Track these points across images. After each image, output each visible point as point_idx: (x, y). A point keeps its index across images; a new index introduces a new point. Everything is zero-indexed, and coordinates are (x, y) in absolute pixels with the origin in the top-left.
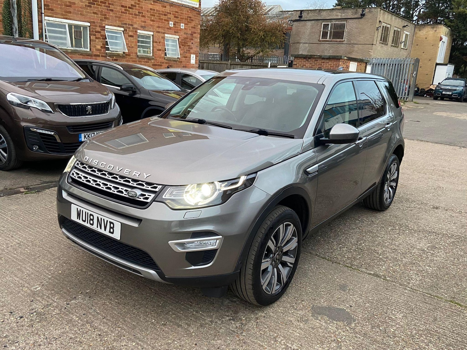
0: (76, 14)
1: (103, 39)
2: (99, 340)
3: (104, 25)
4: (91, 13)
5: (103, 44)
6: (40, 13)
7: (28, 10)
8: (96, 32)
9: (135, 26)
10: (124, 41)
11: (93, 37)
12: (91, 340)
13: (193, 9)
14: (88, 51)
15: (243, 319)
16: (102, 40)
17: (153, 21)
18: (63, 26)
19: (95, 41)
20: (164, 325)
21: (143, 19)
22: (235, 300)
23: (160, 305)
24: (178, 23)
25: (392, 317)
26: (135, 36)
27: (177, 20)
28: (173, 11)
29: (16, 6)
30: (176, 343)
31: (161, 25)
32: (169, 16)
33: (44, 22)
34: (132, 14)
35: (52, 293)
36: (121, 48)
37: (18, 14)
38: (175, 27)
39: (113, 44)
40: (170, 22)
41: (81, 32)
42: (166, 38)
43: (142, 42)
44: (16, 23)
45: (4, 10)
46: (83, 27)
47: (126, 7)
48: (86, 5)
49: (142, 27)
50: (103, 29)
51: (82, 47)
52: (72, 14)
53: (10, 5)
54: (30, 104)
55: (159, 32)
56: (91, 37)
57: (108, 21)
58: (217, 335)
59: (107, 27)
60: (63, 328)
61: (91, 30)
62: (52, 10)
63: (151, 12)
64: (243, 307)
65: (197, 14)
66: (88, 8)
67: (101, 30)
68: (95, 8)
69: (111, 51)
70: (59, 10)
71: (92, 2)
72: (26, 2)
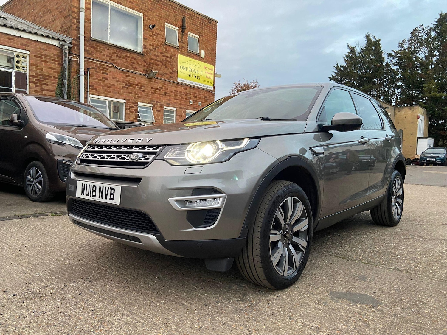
0: (115, 93)
1: (135, 112)
2: (90, 314)
3: (137, 102)
4: (127, 93)
5: (136, 117)
6: (86, 92)
7: (77, 89)
8: (130, 107)
9: (162, 103)
10: (153, 114)
11: (128, 111)
12: (82, 314)
13: (208, 91)
15: (253, 300)
17: (176, 99)
18: (104, 102)
19: (129, 114)
20: (165, 303)
21: (168, 98)
22: (244, 285)
23: (163, 288)
24: (196, 101)
25: (423, 301)
26: (161, 110)
27: (195, 99)
28: (192, 93)
29: (67, 86)
30: (176, 318)
31: (182, 102)
32: (189, 96)
33: (89, 99)
34: (160, 94)
35: (52, 278)
36: (150, 120)
37: (68, 92)
38: (194, 104)
39: (143, 116)
40: (190, 101)
41: (119, 107)
42: (186, 113)
43: (168, 116)
45: (57, 89)
46: (120, 103)
47: (155, 89)
48: (123, 87)
49: (167, 104)
50: (136, 105)
51: (118, 119)
52: (111, 93)
53: (62, 85)
54: (65, 142)
55: (181, 108)
56: (126, 111)
57: (140, 99)
58: (222, 313)
59: (139, 103)
60: (55, 304)
61: (126, 105)
62: (96, 89)
63: (175, 93)
64: (253, 291)
65: (212, 95)
66: (125, 89)
67: (135, 105)
68: (130, 89)
69: (142, 122)
70: (101, 90)
71: (128, 85)
72: (75, 83)
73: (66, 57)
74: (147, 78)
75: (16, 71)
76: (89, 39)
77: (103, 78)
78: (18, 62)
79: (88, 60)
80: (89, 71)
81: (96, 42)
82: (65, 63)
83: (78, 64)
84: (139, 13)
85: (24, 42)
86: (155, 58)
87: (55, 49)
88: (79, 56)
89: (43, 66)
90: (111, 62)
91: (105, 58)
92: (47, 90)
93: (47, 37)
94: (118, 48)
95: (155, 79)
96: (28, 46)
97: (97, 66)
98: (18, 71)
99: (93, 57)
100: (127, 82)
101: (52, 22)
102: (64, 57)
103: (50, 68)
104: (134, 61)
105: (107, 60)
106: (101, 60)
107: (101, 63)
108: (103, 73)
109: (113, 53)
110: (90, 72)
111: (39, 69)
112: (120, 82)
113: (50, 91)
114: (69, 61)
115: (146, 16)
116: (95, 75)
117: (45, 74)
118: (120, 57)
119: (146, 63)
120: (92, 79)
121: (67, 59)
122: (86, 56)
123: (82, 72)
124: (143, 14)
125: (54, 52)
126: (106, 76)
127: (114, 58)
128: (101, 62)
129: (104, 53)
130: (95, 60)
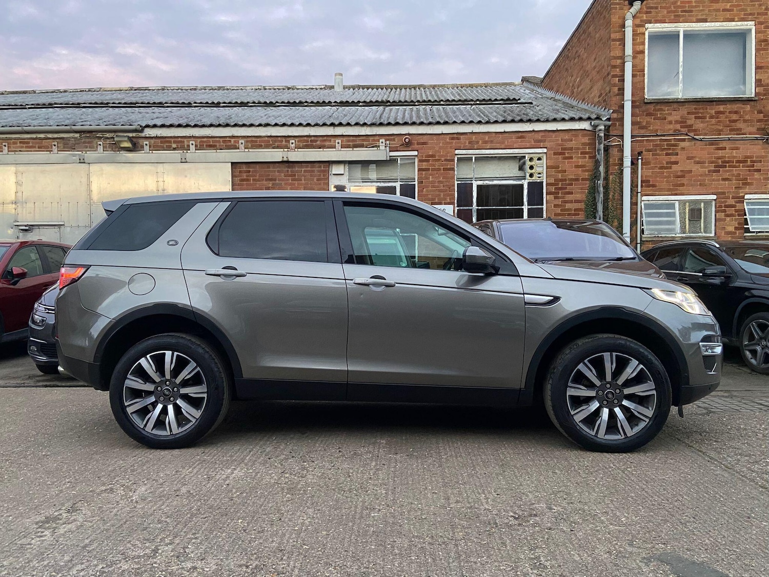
0: (692, 185)
1: (739, 215)
4: (718, 180)
5: (739, 224)
6: (634, 193)
8: (726, 206)
11: (721, 216)
14: (712, 237)
16: (737, 217)
18: (672, 206)
29: (601, 189)
33: (641, 205)
37: (604, 200)
41: (701, 210)
44: (600, 210)
48: (709, 171)
50: (741, 200)
51: (701, 232)
52: (684, 187)
53: (595, 189)
56: (717, 215)
57: (749, 188)
59: (747, 197)
62: (654, 186)
66: (714, 174)
67: (737, 202)
69: (754, 232)
70: (664, 185)
71: (721, 165)
72: (616, 181)
74: (767, 143)
75: (529, 181)
76: (642, 102)
77: (667, 163)
78: (532, 168)
79: (640, 139)
80: (640, 157)
81: (655, 104)
82: (599, 154)
83: (621, 150)
84: (746, 23)
85: (539, 137)
87: (584, 136)
88: (623, 136)
89: (566, 165)
90: (684, 130)
91: (671, 126)
92: (571, 202)
93: (572, 119)
94: (698, 101)
96: (544, 141)
97: (657, 145)
98: (531, 181)
99: (649, 131)
102: (597, 144)
103: (577, 167)
104: (734, 117)
105: (675, 130)
106: (664, 132)
107: (664, 138)
108: (667, 154)
109: (689, 113)
110: (642, 159)
111: (560, 172)
112: (704, 163)
113: (577, 201)
114: (607, 149)
115: (762, 23)
116: (653, 162)
117: (569, 177)
118: (703, 118)
119: (762, 115)
120: (647, 169)
121: (602, 146)
122: (636, 133)
123: (627, 162)
124: (755, 22)
125: (584, 140)
126: (673, 158)
127: (691, 121)
128: (664, 136)
129: (669, 118)
130: (653, 136)
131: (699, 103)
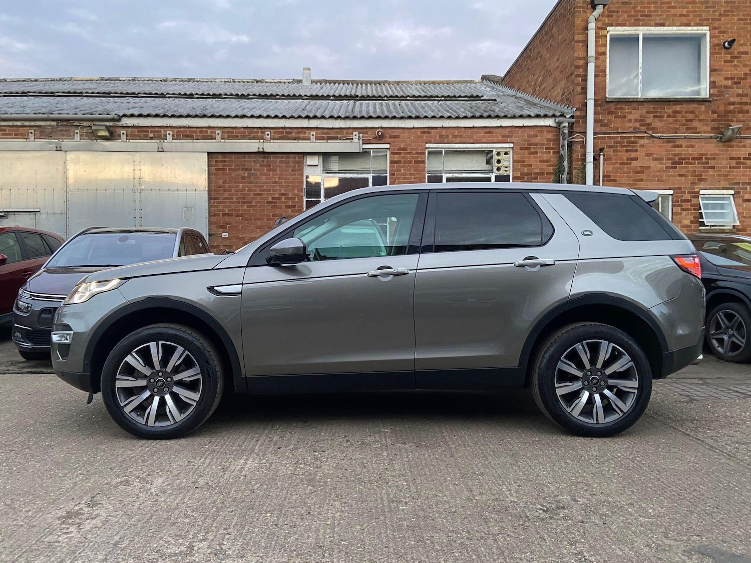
0: (650, 180)
1: (694, 209)
3: (696, 190)
4: (675, 176)
5: (694, 218)
8: (682, 201)
10: (735, 209)
11: (676, 209)
16: (693, 211)
19: (681, 214)
34: (750, 168)
36: (728, 220)
39: (712, 215)
41: (659, 204)
46: (662, 197)
47: (740, 158)
48: (667, 167)
50: (696, 195)
52: (644, 182)
56: (674, 210)
57: (704, 184)
59: (702, 192)
61: (674, 199)
66: (671, 170)
67: (692, 197)
68: (680, 169)
69: (708, 226)
70: (624, 180)
71: (677, 162)
72: (579, 176)
73: (564, 139)
74: (721, 142)
75: (496, 174)
76: (604, 101)
77: (627, 159)
78: (499, 162)
79: (602, 136)
80: (602, 154)
81: (615, 103)
82: (563, 150)
83: (584, 145)
84: (701, 28)
85: (506, 132)
86: (737, 100)
87: (549, 132)
88: (586, 133)
89: (532, 160)
90: (643, 128)
91: (631, 125)
93: (538, 116)
94: (657, 101)
95: (738, 140)
96: (511, 137)
97: (617, 142)
98: (498, 174)
99: (610, 129)
100: (677, 158)
101: (553, 88)
102: (561, 140)
103: (542, 161)
104: (690, 116)
105: (635, 128)
106: (624, 129)
107: (624, 135)
108: (627, 151)
109: (647, 112)
110: (604, 155)
111: (526, 166)
112: (661, 159)
114: (570, 145)
115: (715, 28)
116: (613, 158)
118: (661, 117)
119: (716, 115)
120: (607, 164)
121: (566, 142)
122: (598, 130)
123: (590, 158)
124: (710, 28)
125: (548, 136)
126: (633, 155)
127: (650, 119)
128: (625, 133)
129: (630, 117)
130: (614, 133)
131: (657, 103)
